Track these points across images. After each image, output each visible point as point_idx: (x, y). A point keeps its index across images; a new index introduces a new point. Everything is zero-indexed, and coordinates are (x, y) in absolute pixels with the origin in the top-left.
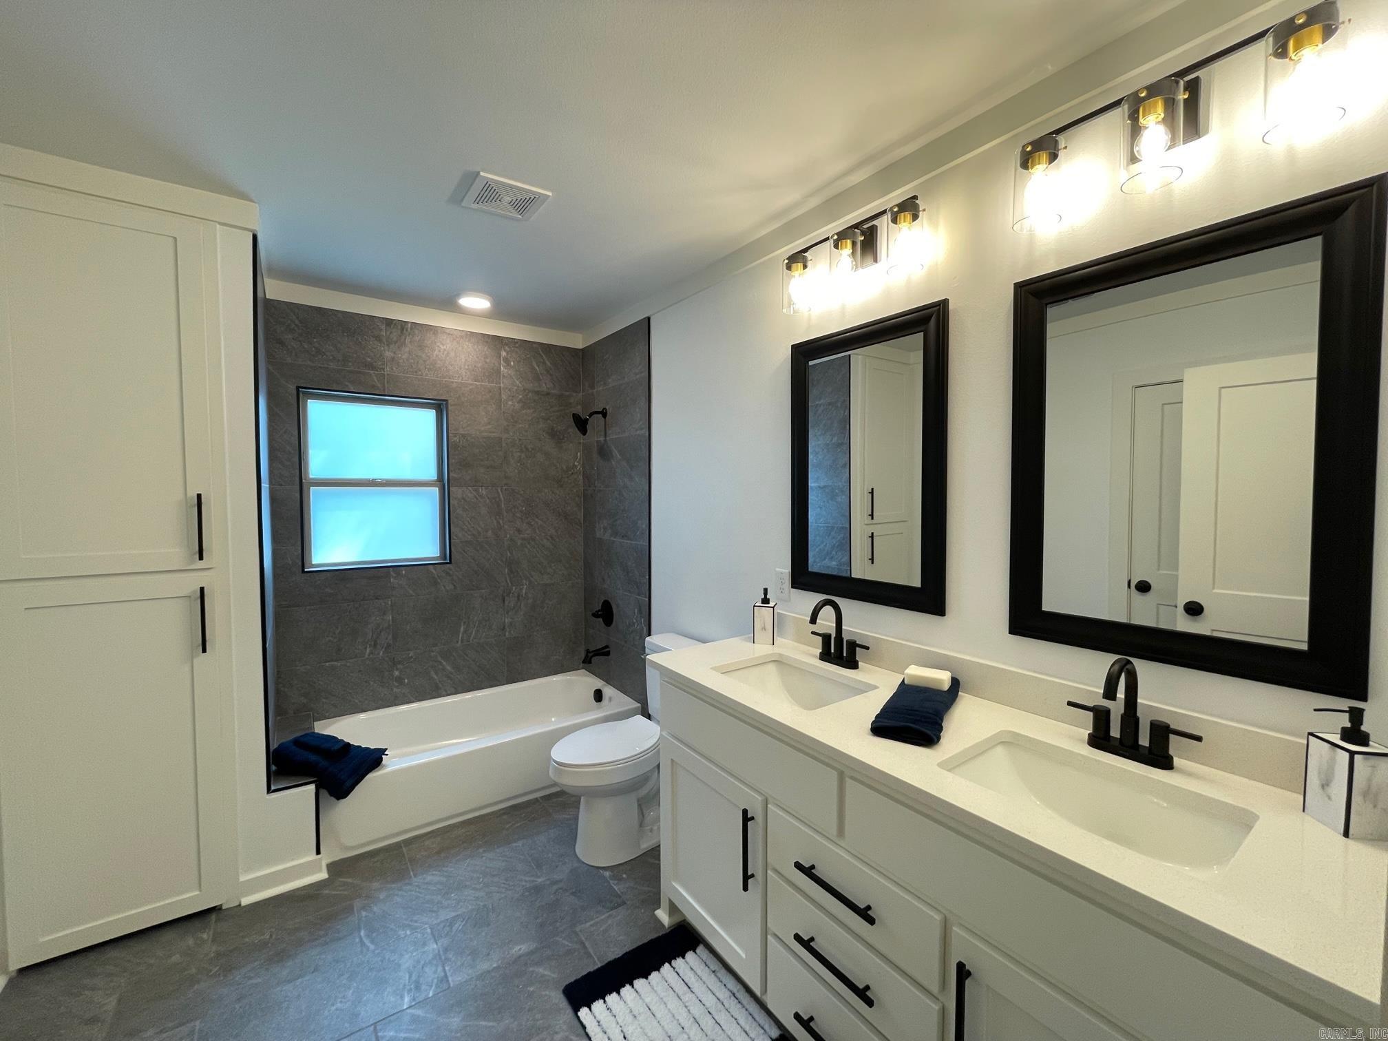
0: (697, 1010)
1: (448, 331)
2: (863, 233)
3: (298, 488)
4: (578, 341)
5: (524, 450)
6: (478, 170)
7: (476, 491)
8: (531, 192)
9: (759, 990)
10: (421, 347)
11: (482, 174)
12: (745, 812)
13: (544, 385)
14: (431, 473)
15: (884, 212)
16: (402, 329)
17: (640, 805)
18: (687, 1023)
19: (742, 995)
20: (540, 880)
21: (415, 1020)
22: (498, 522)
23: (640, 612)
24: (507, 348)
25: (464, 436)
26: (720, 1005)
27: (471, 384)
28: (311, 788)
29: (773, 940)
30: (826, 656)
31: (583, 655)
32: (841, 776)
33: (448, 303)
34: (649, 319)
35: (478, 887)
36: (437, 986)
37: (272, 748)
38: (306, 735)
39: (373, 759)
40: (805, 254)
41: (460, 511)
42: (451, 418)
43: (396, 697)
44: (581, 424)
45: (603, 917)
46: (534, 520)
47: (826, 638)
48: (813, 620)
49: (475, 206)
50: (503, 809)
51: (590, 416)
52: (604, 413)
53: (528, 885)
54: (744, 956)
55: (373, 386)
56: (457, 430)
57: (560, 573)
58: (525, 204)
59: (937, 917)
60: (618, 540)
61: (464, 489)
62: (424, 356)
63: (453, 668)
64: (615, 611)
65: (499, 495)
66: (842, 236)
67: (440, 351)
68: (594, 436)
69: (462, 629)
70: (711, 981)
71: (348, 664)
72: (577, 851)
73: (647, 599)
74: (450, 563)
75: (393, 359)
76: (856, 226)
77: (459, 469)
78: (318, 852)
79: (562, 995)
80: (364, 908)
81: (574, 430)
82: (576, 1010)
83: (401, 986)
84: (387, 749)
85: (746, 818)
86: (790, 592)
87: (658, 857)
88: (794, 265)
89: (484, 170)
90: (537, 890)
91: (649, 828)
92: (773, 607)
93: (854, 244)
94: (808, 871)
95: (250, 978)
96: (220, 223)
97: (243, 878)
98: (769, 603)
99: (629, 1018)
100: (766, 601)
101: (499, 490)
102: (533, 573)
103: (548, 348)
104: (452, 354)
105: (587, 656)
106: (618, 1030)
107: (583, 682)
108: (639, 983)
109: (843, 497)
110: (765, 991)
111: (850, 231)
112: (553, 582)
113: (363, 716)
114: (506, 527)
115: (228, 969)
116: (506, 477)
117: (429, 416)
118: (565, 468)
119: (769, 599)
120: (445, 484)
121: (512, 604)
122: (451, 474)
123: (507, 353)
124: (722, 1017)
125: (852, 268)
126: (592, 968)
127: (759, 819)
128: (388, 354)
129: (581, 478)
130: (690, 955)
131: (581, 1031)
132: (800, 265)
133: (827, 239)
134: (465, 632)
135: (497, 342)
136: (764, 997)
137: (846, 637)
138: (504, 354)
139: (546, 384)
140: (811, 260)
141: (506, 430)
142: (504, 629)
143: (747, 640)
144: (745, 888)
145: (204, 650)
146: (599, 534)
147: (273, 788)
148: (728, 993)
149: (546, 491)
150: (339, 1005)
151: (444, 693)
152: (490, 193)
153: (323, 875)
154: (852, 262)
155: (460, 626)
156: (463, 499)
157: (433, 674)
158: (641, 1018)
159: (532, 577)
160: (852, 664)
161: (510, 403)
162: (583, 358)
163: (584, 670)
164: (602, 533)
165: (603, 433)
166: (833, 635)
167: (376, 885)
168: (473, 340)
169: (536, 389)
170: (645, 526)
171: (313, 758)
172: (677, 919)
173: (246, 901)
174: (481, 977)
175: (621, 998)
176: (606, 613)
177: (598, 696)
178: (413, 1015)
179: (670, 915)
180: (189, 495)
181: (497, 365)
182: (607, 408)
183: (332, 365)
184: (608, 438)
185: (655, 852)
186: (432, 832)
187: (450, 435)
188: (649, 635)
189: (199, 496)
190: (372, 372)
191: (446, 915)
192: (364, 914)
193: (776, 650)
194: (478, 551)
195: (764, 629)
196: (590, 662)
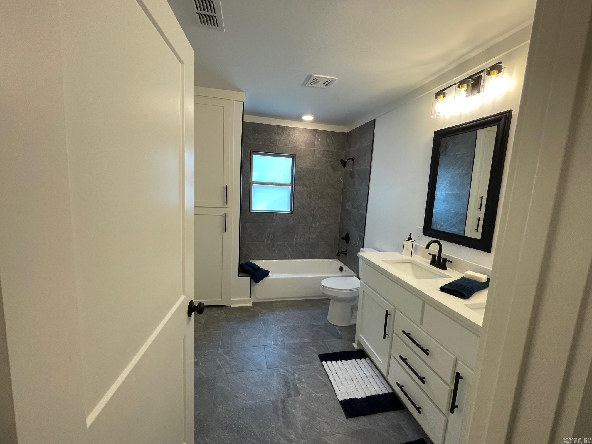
0: (363, 375)
1: (298, 129)
2: (473, 80)
3: (249, 184)
4: (345, 130)
5: (321, 173)
6: (312, 74)
7: (304, 188)
8: (330, 78)
9: (386, 374)
10: (289, 135)
11: (313, 75)
12: (387, 311)
13: (331, 148)
14: (289, 181)
15: (483, 71)
16: (283, 129)
17: (352, 309)
18: (358, 377)
19: (380, 376)
20: (314, 323)
21: (274, 348)
22: (310, 200)
23: (360, 239)
24: (318, 134)
25: (300, 168)
26: (371, 377)
27: (305, 148)
28: (250, 277)
29: (392, 358)
30: (433, 263)
31: (337, 253)
32: (424, 303)
33: (298, 118)
34: (375, 120)
35: (295, 320)
36: (281, 342)
37: (240, 264)
38: (248, 262)
39: (266, 274)
40: (444, 91)
41: (297, 195)
42: (296, 161)
43: (273, 257)
44: (344, 164)
45: (334, 340)
46: (323, 200)
47: (434, 256)
48: (428, 247)
49: (311, 85)
50: (304, 300)
51: (347, 160)
52: (353, 159)
53: (310, 324)
54: (382, 362)
55: (273, 150)
56: (299, 165)
57: (331, 221)
58: (327, 83)
59: (453, 357)
60: (354, 210)
61: (299, 187)
62: (289, 139)
63: (291, 250)
64: (350, 237)
65: (311, 190)
66: (462, 83)
67: (295, 136)
68: (348, 168)
69: (295, 237)
70: (370, 369)
71: (260, 243)
72: (328, 318)
73: (363, 234)
74: (293, 213)
75: (279, 140)
76: (470, 77)
77: (298, 180)
78: (250, 298)
79: (318, 356)
80: (261, 316)
81: (341, 166)
82: (322, 361)
83: (271, 339)
84: (270, 271)
85: (387, 314)
86: (422, 236)
87: (355, 328)
88: (439, 97)
89: (313, 74)
90: (313, 326)
91: (354, 318)
92: (413, 242)
93: (468, 86)
94: (408, 335)
95: (234, 325)
96: (235, 101)
97: (231, 299)
98: (411, 240)
99: (339, 369)
100: (410, 239)
101: (311, 188)
102: (321, 220)
103: (333, 133)
104: (299, 137)
105: (338, 253)
106: (335, 371)
107: (336, 263)
108: (343, 361)
109: (465, 199)
110: (388, 375)
111: (466, 80)
112: (328, 224)
113: (263, 261)
114: (313, 202)
115: (228, 321)
116: (314, 183)
117: (290, 160)
118: (336, 181)
119: (412, 238)
120: (293, 185)
121: (312, 231)
122: (295, 182)
123: (318, 136)
124: (371, 380)
125: (466, 97)
126: (328, 352)
127: (392, 315)
128: (278, 138)
129: (342, 185)
130: (363, 360)
131: (323, 367)
132: (442, 96)
133: (455, 84)
134: (296, 238)
135: (315, 132)
136: (387, 377)
137: (442, 256)
138: (317, 136)
139: (331, 147)
140: (447, 93)
141: (315, 166)
142: (309, 239)
143: (400, 253)
144: (384, 338)
145: (226, 232)
146: (347, 207)
147: (240, 275)
148: (375, 374)
149: (328, 189)
150: (255, 338)
151: (288, 258)
152: (316, 81)
153: (251, 305)
154: (466, 94)
155: (295, 236)
156: (299, 191)
157: (285, 251)
158: (343, 371)
159: (320, 221)
160: (444, 268)
161: (318, 155)
162: (347, 136)
163: (337, 259)
164: (348, 206)
165: (352, 167)
166: (437, 255)
167: (265, 311)
168: (306, 132)
169: (328, 150)
170: (365, 205)
171: (250, 269)
172: (360, 348)
173: (232, 306)
174: (293, 344)
175: (337, 363)
176: (347, 238)
177: (341, 269)
178: (274, 347)
179: (358, 346)
180: (224, 186)
181: (314, 140)
182: (355, 157)
183: (261, 143)
184: (354, 169)
185: (355, 326)
186: (282, 301)
187: (296, 167)
188: (363, 247)
189: (226, 186)
190: (273, 145)
191: (284, 325)
192: (262, 318)
193: (412, 258)
194: (302, 210)
195: (408, 250)
196: (339, 256)
